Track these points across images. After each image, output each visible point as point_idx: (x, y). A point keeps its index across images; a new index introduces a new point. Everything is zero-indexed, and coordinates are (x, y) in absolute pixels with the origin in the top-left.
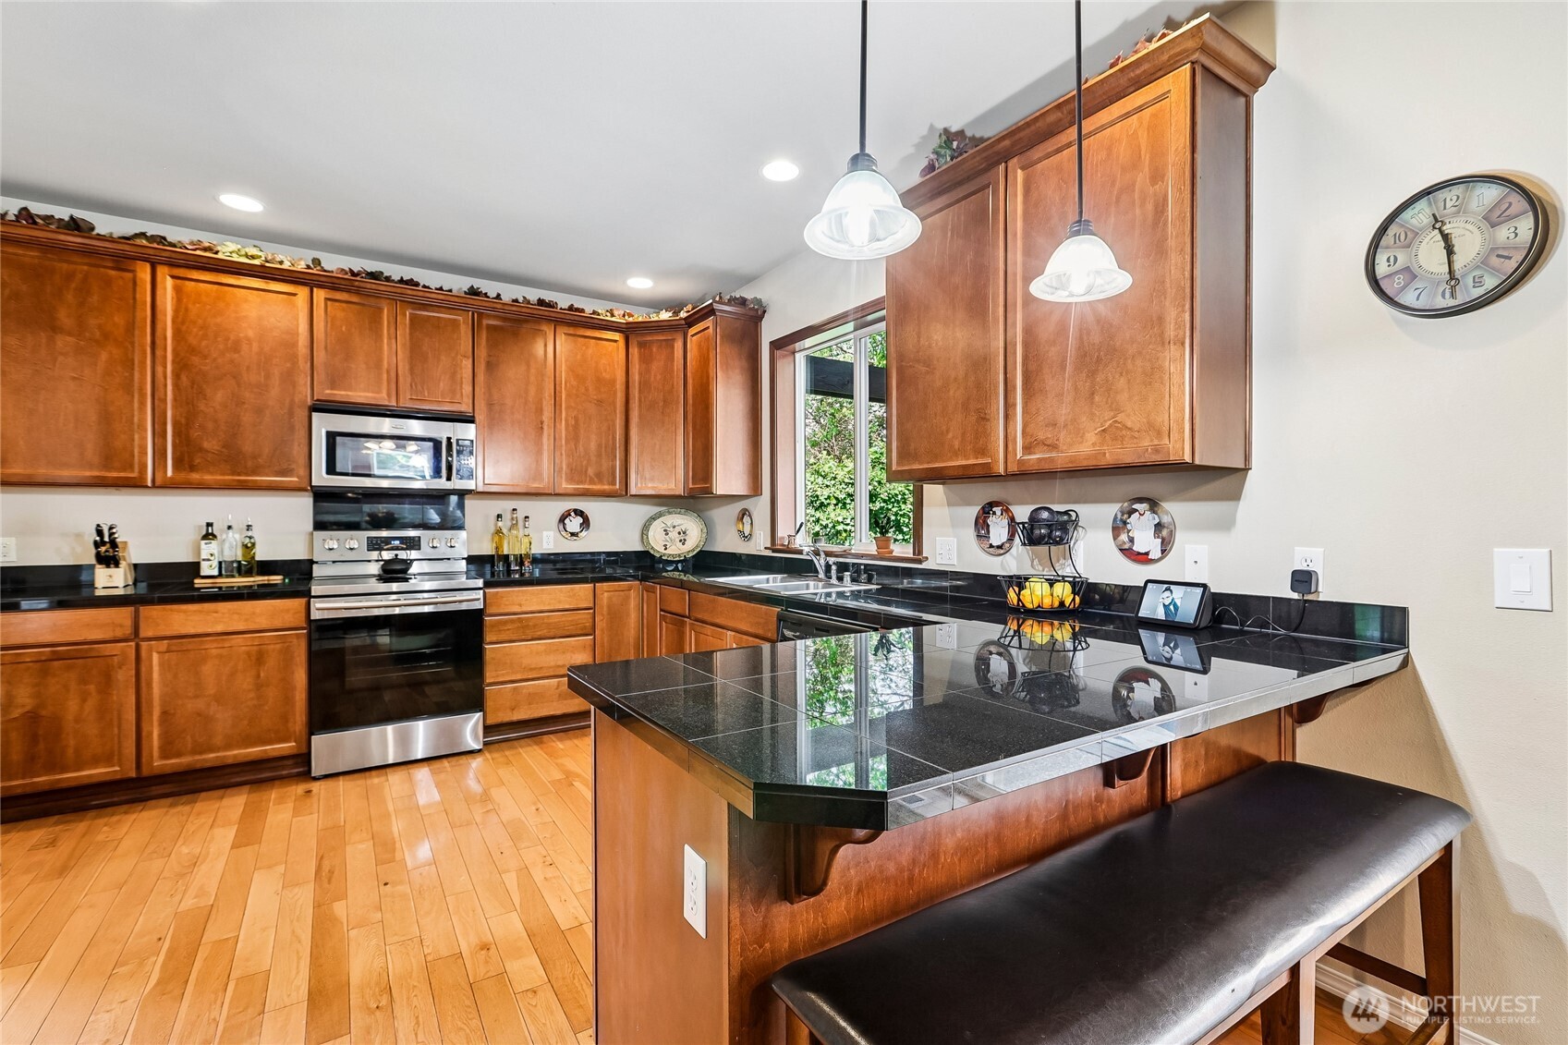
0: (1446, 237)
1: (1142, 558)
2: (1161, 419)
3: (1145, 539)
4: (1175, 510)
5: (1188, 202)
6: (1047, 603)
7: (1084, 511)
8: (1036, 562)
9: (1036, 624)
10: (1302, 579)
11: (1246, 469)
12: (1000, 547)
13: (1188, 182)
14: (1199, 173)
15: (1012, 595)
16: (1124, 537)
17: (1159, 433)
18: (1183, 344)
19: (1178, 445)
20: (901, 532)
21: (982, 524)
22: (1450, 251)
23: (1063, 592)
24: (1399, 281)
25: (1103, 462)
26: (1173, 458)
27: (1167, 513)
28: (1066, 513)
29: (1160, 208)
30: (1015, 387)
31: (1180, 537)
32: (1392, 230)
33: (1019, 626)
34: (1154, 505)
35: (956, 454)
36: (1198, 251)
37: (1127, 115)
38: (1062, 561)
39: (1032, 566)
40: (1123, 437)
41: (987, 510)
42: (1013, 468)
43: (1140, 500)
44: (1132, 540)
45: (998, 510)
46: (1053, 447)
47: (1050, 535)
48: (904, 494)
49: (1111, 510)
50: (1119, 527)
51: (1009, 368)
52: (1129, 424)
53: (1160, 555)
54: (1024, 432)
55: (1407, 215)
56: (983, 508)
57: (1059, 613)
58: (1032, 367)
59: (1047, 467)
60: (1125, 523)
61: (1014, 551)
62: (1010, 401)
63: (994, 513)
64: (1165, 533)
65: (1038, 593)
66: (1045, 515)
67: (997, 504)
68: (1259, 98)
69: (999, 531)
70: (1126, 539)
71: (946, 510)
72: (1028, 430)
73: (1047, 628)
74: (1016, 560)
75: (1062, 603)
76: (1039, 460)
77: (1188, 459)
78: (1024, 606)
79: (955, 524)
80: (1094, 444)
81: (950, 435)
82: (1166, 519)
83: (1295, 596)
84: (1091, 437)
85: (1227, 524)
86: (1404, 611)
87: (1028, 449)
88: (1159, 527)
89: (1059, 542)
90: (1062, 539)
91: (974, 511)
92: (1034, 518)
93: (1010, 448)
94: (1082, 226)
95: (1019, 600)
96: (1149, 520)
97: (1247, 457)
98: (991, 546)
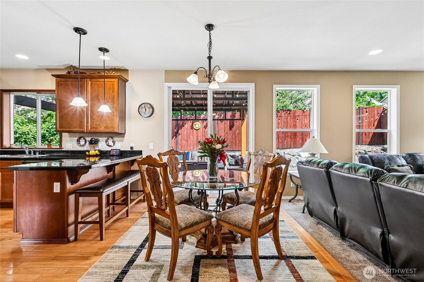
0: (146, 109)
1: (110, 146)
2: (114, 126)
3: (111, 143)
4: (115, 139)
5: (117, 97)
6: (94, 154)
7: (100, 139)
8: (91, 148)
9: (92, 158)
10: (132, 148)
11: (125, 133)
12: (83, 145)
13: (117, 95)
14: (119, 94)
15: (87, 153)
16: (107, 143)
17: (114, 128)
18: (117, 116)
19: (116, 130)
20: (27, 144)
21: (78, 141)
22: (146, 111)
23: (97, 152)
24: (141, 112)
25: (105, 132)
26: (115, 132)
27: (114, 139)
28: (97, 139)
29: (114, 97)
30: (89, 118)
31: (116, 143)
32: (141, 106)
33: (89, 158)
34: (112, 138)
35: (75, 128)
36: (119, 104)
37: (109, 81)
38: (96, 147)
39: (90, 148)
40: (108, 128)
41: (80, 138)
42: (88, 131)
43: (110, 137)
44: (109, 143)
45: (82, 138)
46: (96, 128)
47: (95, 143)
48: (28, 132)
49: (105, 139)
50: (107, 141)
51: (87, 114)
52: (109, 126)
53: (113, 145)
54: (90, 125)
55: (142, 105)
56: (79, 138)
57: (96, 156)
58: (92, 115)
59: (95, 132)
60: (108, 141)
61: (86, 146)
62: (88, 120)
63: (81, 139)
64: (114, 142)
65: (92, 152)
66: (94, 139)
67: (82, 137)
68: (127, 83)
69: (82, 142)
70: (108, 143)
71: (69, 138)
72: (91, 125)
73: (94, 158)
74: (87, 147)
75: (97, 154)
76: (94, 130)
77: (117, 132)
78: (90, 155)
79: (71, 141)
80: (103, 129)
81: (74, 124)
82: (114, 140)
83: (131, 150)
84: (103, 128)
85: (123, 141)
86: (141, 151)
87: (91, 128)
88: (113, 141)
89: (95, 144)
90: (97, 143)
91: (77, 138)
92: (91, 140)
93: (88, 128)
94: (105, 103)
95: (89, 154)
96: (112, 140)
97: (125, 132)
98: (81, 145)
